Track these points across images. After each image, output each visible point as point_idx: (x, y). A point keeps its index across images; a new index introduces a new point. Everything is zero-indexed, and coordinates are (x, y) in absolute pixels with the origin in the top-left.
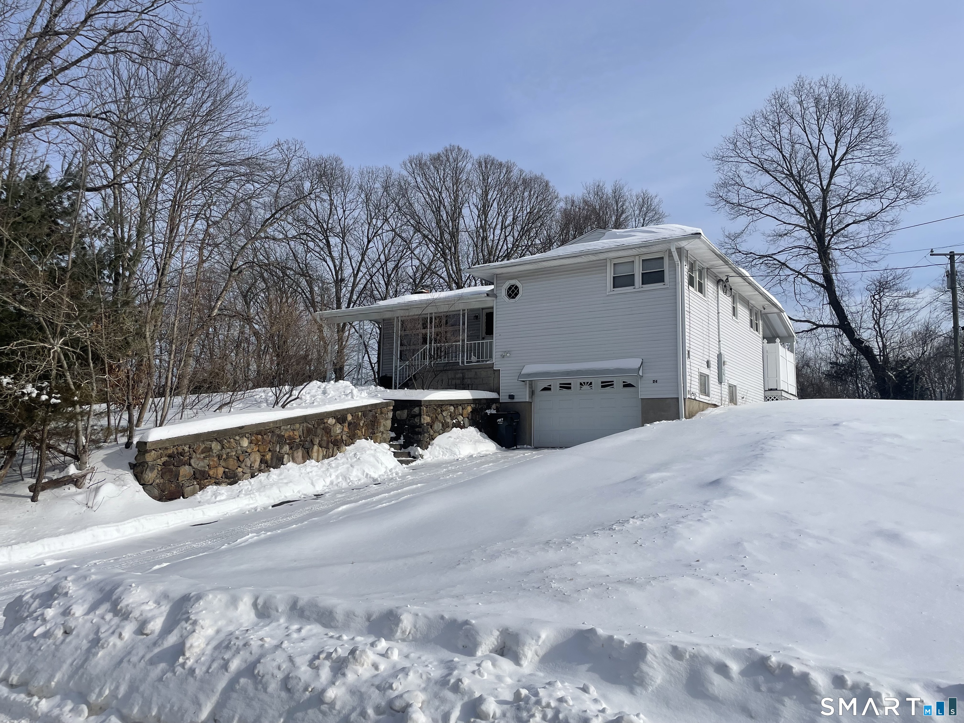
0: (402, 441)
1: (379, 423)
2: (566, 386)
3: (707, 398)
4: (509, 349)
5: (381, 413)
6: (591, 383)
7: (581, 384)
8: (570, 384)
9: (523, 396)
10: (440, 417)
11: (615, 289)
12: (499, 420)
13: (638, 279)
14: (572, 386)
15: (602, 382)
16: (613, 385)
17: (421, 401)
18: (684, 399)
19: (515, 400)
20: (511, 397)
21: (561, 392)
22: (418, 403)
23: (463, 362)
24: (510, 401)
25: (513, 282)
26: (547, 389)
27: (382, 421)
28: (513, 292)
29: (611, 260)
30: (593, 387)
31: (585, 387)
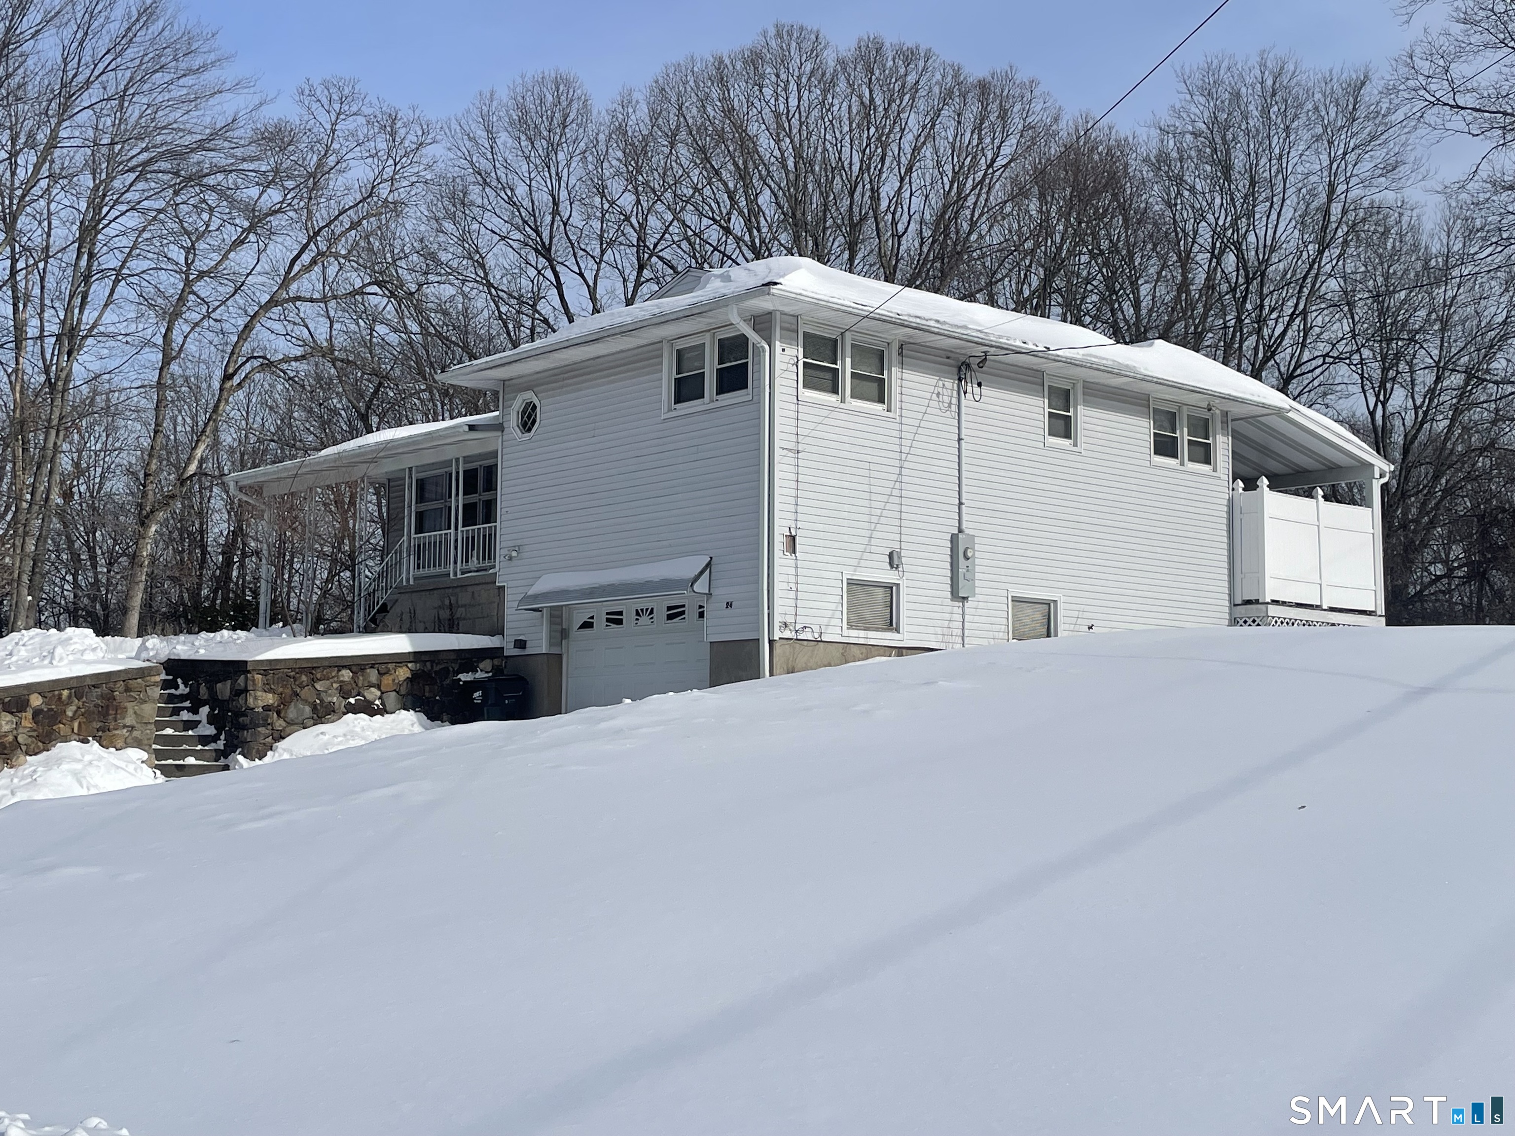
0: (221, 744)
1: (120, 710)
2: (615, 619)
3: (895, 635)
4: (519, 542)
5: (128, 690)
6: (652, 612)
7: (638, 614)
8: (620, 613)
9: (540, 644)
10: (305, 693)
11: (678, 406)
12: (476, 695)
13: (710, 383)
14: (623, 617)
15: (669, 608)
16: (683, 613)
17: (246, 662)
18: (771, 642)
19: (528, 651)
20: (521, 644)
21: (609, 630)
22: (238, 668)
23: (455, 574)
24: (517, 652)
25: (529, 396)
26: (587, 625)
27: (129, 705)
28: (528, 420)
29: (671, 341)
30: (655, 620)
31: (645, 619)
